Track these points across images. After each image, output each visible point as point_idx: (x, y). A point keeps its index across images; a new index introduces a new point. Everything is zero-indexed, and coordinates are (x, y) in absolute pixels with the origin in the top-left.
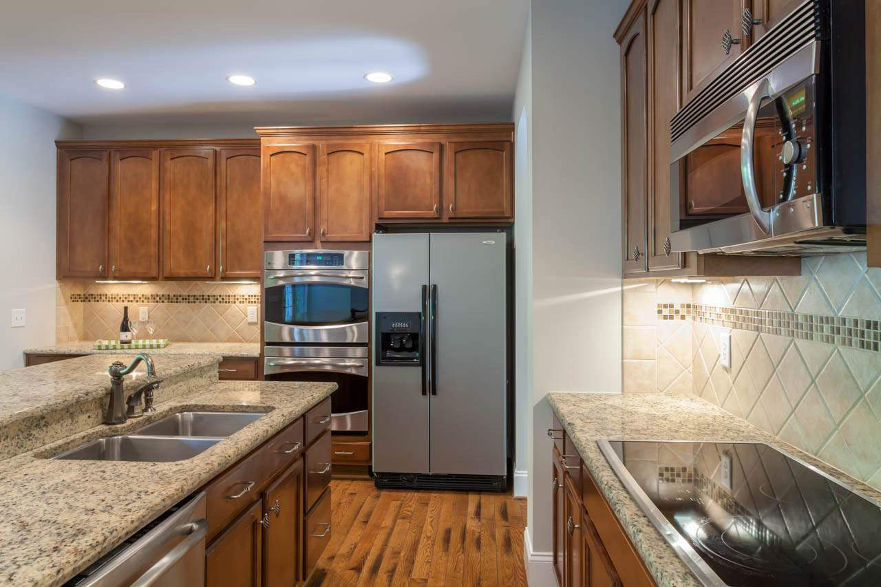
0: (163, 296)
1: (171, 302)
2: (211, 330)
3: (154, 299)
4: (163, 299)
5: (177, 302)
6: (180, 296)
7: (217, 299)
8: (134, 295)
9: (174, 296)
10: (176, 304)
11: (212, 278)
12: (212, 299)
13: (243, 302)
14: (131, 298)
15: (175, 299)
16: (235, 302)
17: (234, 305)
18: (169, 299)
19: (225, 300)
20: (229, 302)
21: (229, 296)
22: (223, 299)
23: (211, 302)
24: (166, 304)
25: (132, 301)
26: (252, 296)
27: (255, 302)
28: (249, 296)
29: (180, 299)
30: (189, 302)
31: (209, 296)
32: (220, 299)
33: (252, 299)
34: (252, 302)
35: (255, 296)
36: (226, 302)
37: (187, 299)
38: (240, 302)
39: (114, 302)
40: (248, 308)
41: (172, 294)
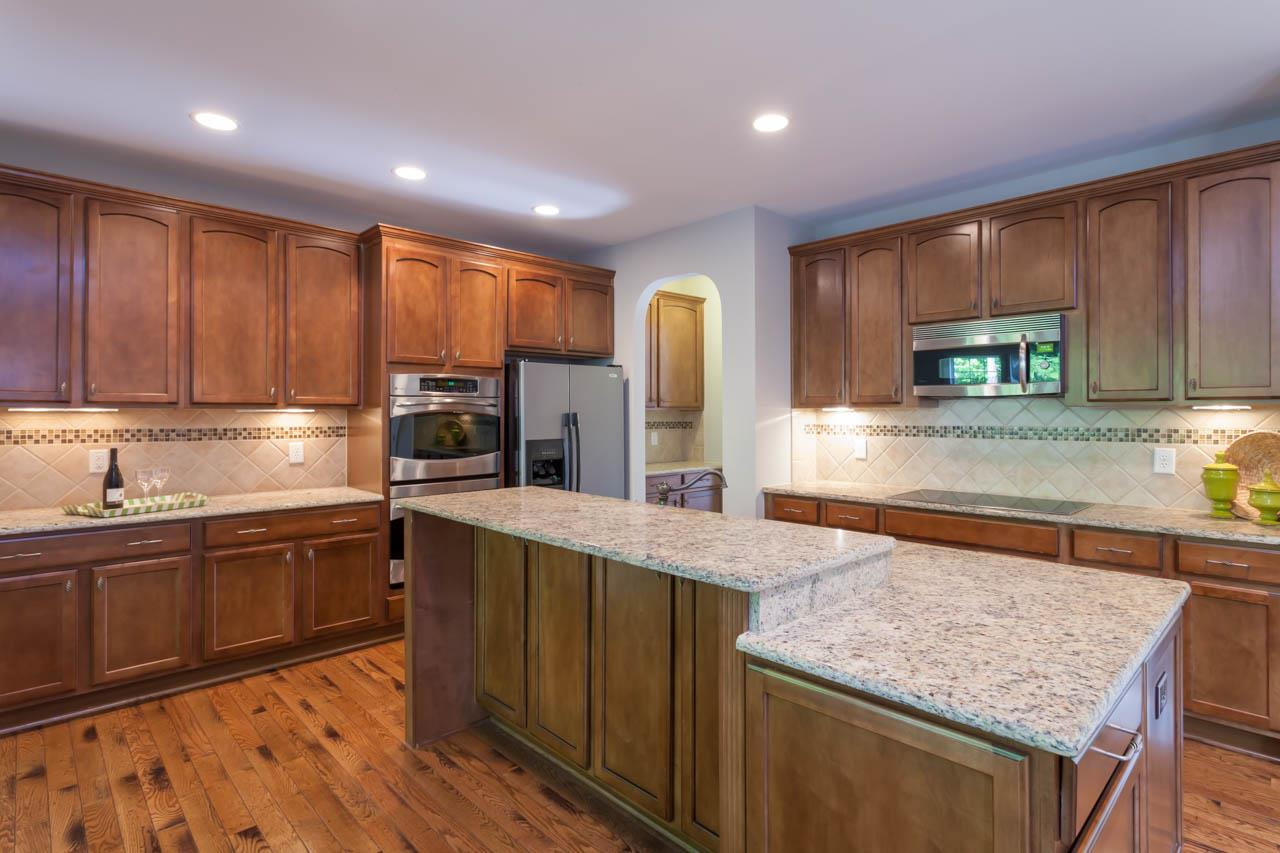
0: (139, 431)
1: (156, 440)
2: (229, 478)
3: (121, 436)
4: (138, 435)
5: (167, 440)
6: (173, 431)
7: (240, 434)
8: (77, 431)
9: (162, 431)
10: (165, 443)
11: (273, 405)
12: (230, 434)
13: (282, 437)
14: (70, 436)
15: (162, 436)
16: (269, 437)
17: (267, 441)
18: (150, 436)
19: (255, 435)
20: (259, 438)
21: (259, 429)
22: (250, 433)
23: (230, 439)
24: (145, 442)
25: (70, 441)
26: (296, 429)
27: (300, 436)
28: (291, 429)
29: (173, 435)
30: (189, 440)
31: (225, 430)
32: (244, 434)
33: (297, 433)
34: (295, 437)
35: (300, 428)
36: (255, 438)
37: (186, 435)
38: (278, 437)
39: (30, 444)
40: (291, 444)
41: (156, 429)
